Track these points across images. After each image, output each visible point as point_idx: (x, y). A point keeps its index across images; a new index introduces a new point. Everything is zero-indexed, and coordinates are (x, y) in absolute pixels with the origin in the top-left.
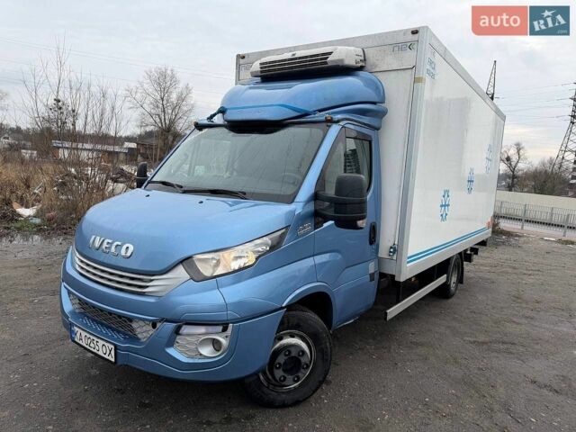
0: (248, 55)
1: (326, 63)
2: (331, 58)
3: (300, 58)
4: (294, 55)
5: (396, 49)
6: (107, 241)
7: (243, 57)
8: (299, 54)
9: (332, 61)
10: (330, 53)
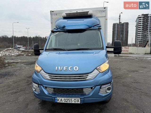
0: (55, 11)
1: (88, 14)
2: (89, 13)
3: (79, 13)
4: (77, 12)
5: (100, 12)
6: (65, 67)
7: (53, 12)
8: (79, 11)
9: (90, 14)
10: (88, 12)
